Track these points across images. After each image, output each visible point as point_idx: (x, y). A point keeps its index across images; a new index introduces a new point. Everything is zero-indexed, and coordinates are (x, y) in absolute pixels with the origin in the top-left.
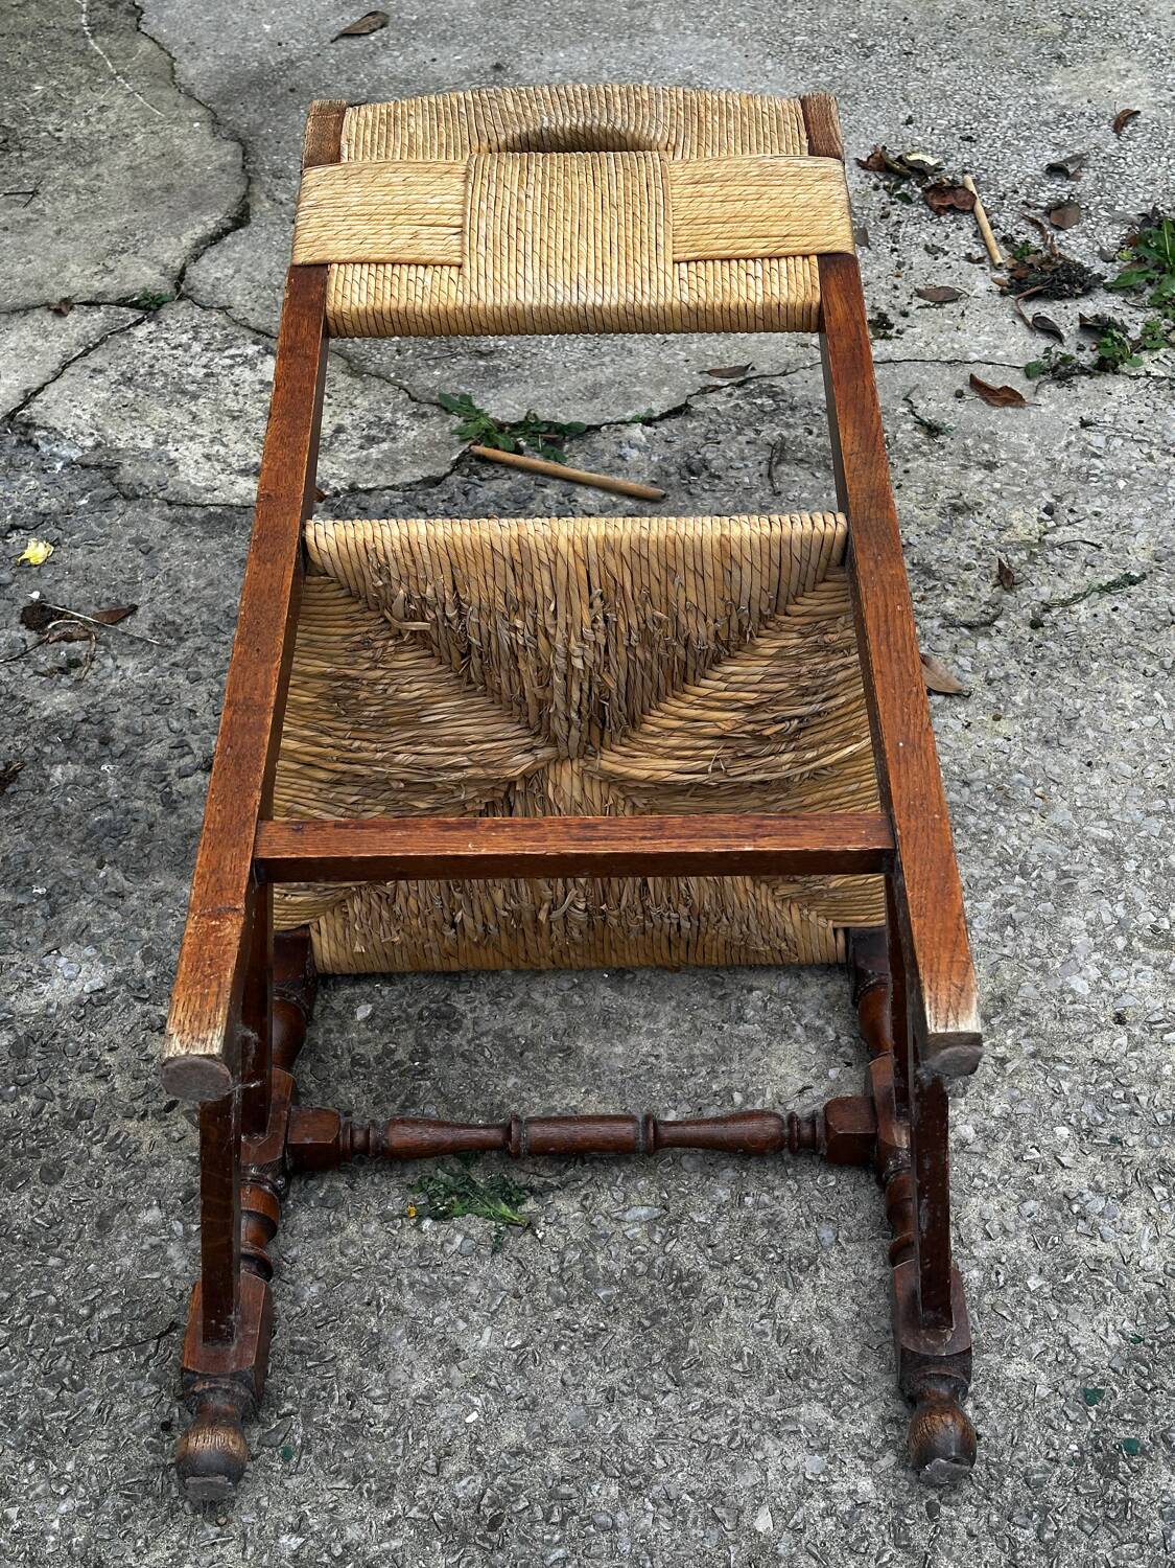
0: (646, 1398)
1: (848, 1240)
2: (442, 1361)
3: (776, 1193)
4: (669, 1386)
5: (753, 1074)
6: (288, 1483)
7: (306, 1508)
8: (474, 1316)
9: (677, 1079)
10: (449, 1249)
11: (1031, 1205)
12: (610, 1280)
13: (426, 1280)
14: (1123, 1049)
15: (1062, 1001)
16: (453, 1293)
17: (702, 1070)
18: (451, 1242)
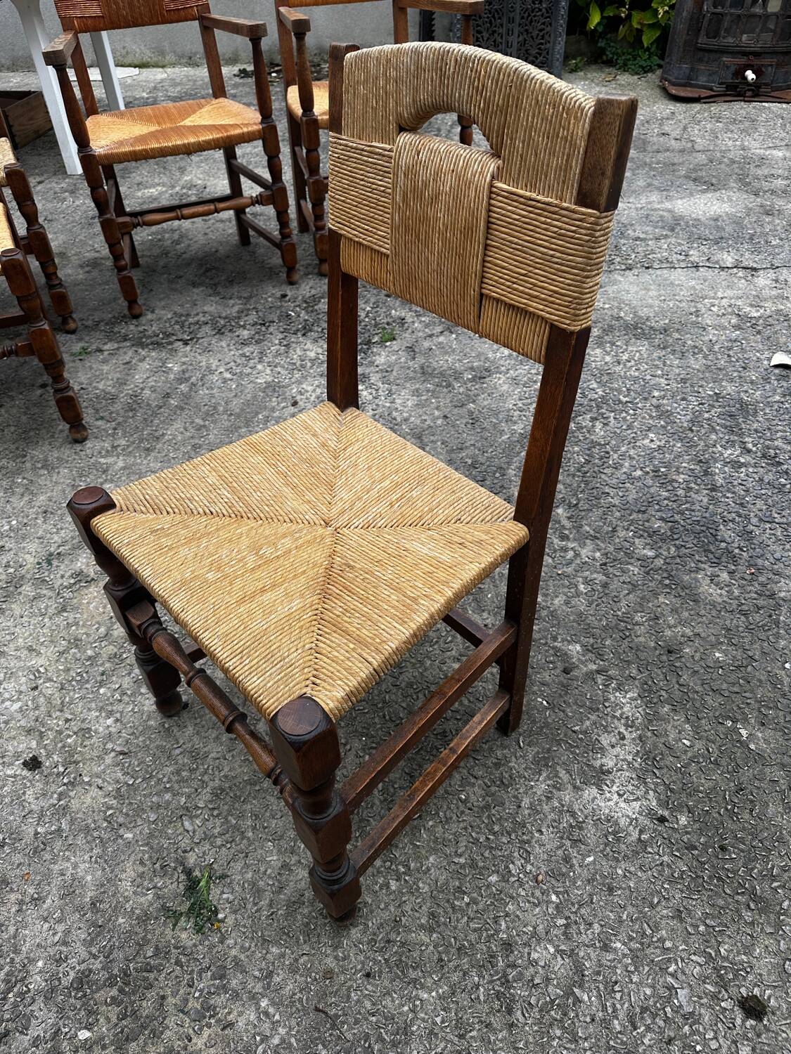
1: (178, 743)
2: (290, 870)
6: (370, 902)
7: (377, 888)
8: (262, 869)
9: (104, 843)
10: (231, 897)
12: (226, 822)
13: (251, 899)
14: (52, 683)
15: (27, 710)
16: (254, 884)
17: (96, 834)
18: (227, 899)
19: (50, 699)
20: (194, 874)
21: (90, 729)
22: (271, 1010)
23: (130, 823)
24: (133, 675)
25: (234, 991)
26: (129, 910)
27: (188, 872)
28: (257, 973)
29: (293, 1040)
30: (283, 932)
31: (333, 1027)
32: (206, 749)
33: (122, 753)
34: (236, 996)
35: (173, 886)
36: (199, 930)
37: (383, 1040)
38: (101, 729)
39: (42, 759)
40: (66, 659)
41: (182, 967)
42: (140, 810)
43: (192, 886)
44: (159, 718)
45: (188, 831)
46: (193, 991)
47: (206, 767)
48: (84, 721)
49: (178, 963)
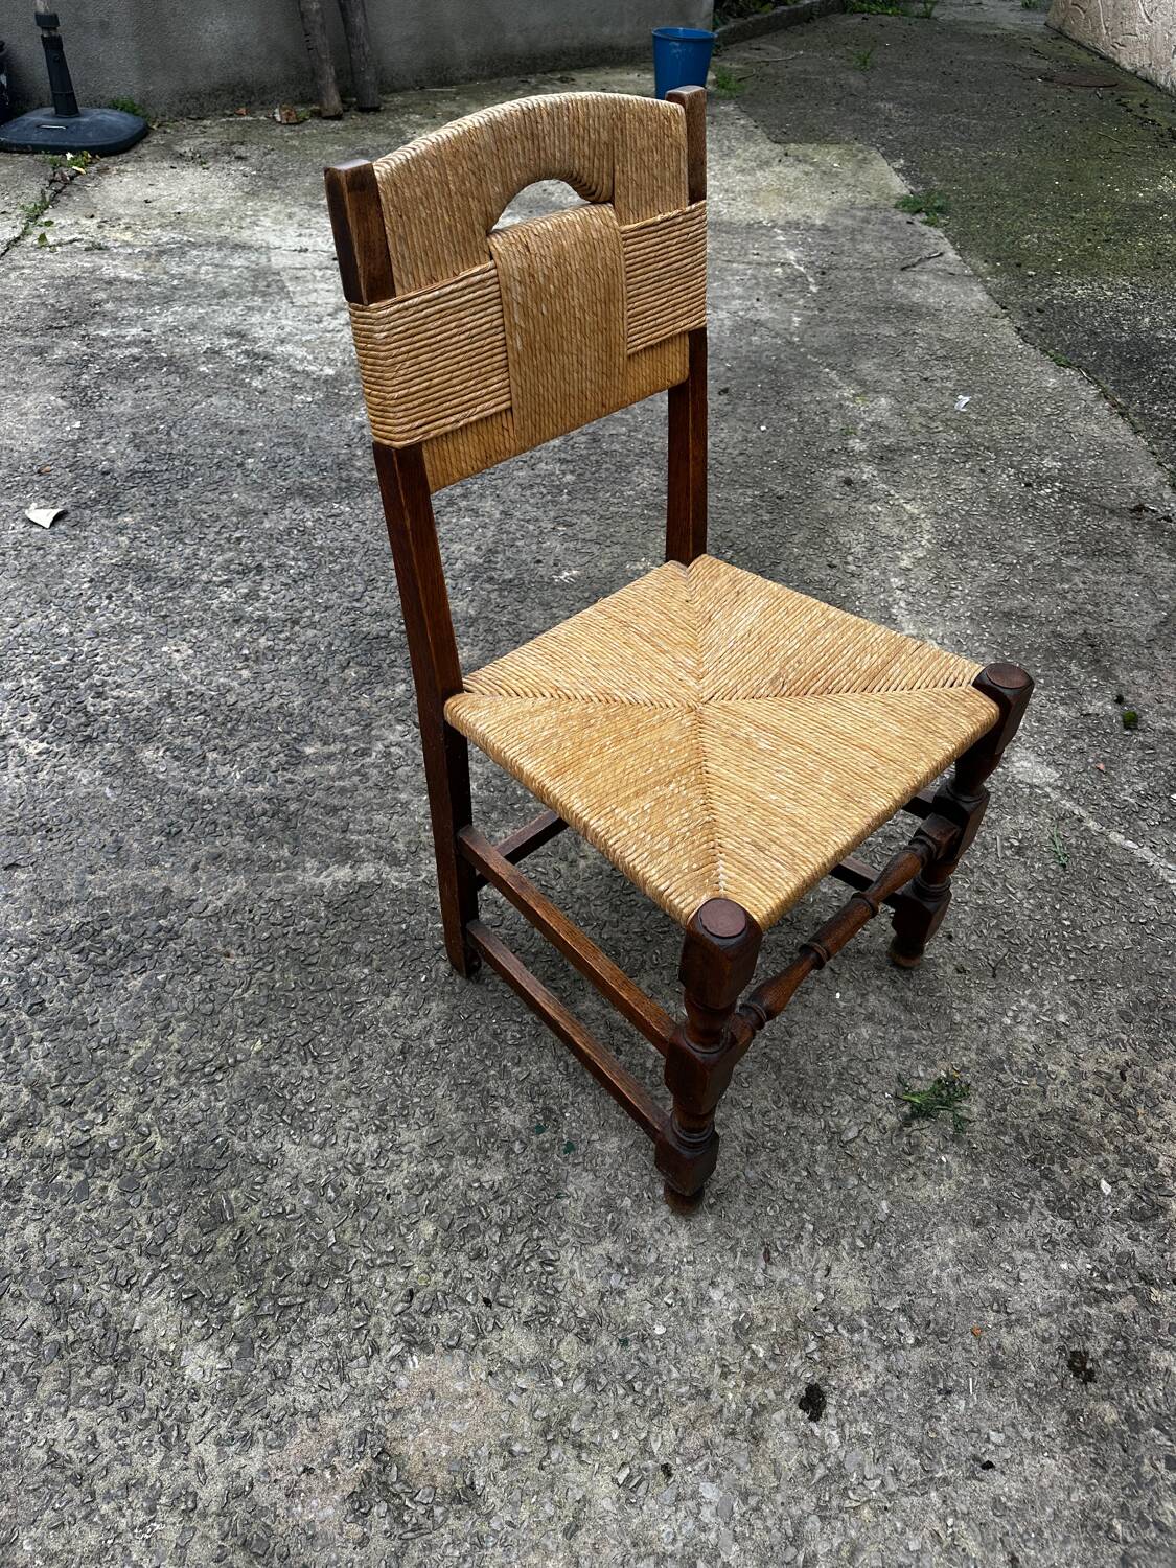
0: (774, 1039)
1: (738, 1177)
2: (873, 1014)
3: (793, 1186)
4: (767, 1050)
5: (865, 1268)
8: (880, 1041)
9: (904, 1238)
10: (922, 1067)
11: (652, 1259)
12: (834, 1089)
13: (916, 1047)
14: (652, 1438)
15: (715, 1464)
16: (899, 1047)
17: (893, 1253)
18: (925, 1071)
19: (685, 1428)
20: (908, 1112)
21: (736, 1325)
22: (1010, 1014)
23: (867, 1211)
24: (623, 1285)
25: (1007, 1048)
26: (971, 1177)
27: (907, 1121)
28: (985, 1030)
29: (1027, 992)
30: (937, 1012)
31: (1002, 962)
32: (741, 1136)
33: (768, 1259)
34: (1010, 1046)
35: (927, 1135)
36: (965, 1096)
37: (997, 925)
38: (733, 1304)
39: (801, 1389)
40: (593, 1433)
41: (1005, 1105)
42: (849, 1202)
43: (920, 1112)
44: (701, 1217)
45: (860, 1131)
46: (1023, 1088)
47: (767, 1129)
48: (722, 1342)
49: (1003, 1110)
